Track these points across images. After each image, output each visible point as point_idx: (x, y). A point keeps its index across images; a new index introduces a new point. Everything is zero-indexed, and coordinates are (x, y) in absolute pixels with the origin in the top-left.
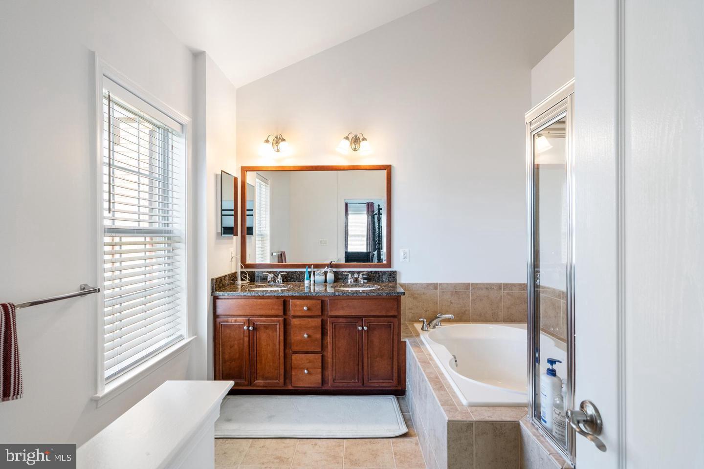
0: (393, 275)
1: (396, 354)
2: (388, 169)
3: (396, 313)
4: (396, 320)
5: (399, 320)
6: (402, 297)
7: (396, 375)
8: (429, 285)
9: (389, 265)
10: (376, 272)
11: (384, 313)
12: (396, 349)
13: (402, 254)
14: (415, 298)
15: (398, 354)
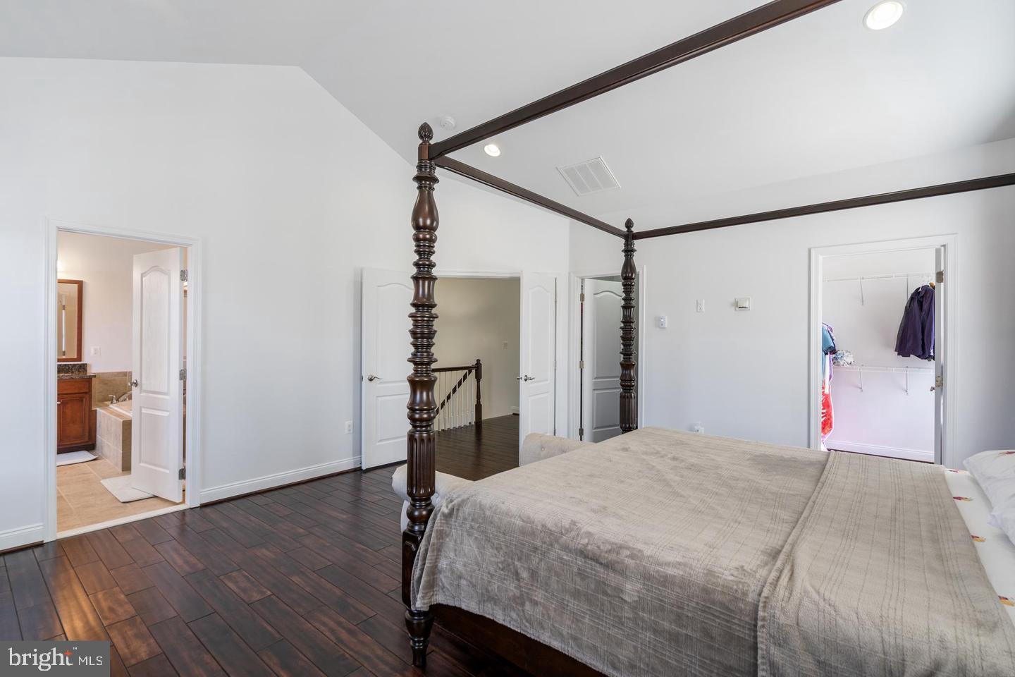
0: (83, 367)
1: (87, 418)
2: (80, 284)
3: (87, 391)
4: (87, 396)
5: (91, 395)
6: (93, 379)
7: (87, 434)
8: (119, 373)
9: (79, 358)
10: (65, 365)
11: (76, 391)
12: (87, 416)
13: (92, 351)
14: (106, 384)
15: (89, 419)
